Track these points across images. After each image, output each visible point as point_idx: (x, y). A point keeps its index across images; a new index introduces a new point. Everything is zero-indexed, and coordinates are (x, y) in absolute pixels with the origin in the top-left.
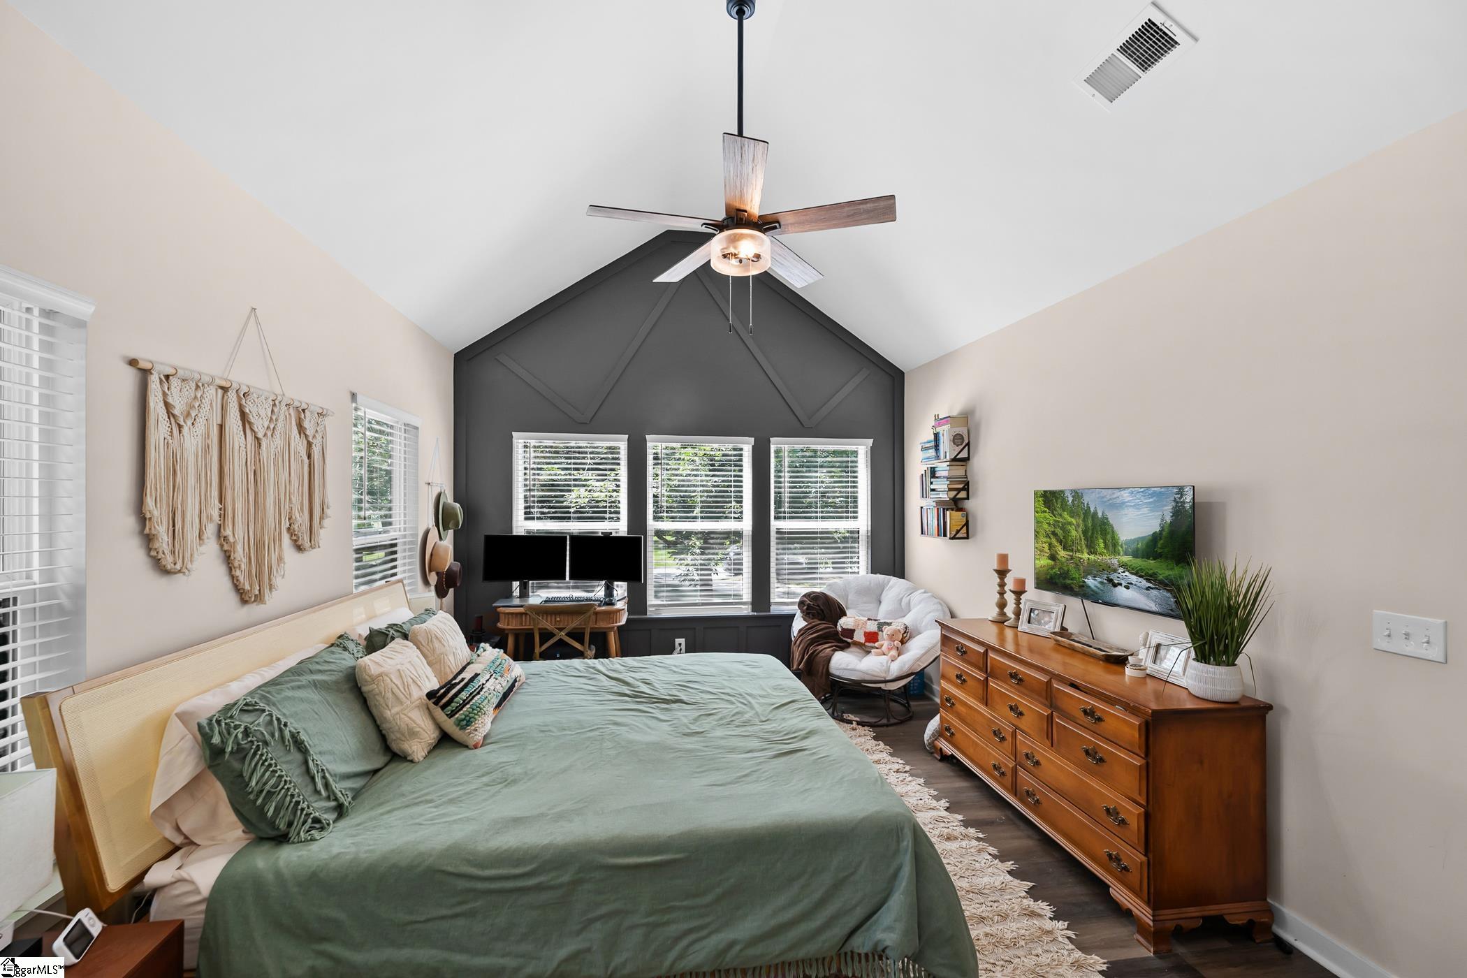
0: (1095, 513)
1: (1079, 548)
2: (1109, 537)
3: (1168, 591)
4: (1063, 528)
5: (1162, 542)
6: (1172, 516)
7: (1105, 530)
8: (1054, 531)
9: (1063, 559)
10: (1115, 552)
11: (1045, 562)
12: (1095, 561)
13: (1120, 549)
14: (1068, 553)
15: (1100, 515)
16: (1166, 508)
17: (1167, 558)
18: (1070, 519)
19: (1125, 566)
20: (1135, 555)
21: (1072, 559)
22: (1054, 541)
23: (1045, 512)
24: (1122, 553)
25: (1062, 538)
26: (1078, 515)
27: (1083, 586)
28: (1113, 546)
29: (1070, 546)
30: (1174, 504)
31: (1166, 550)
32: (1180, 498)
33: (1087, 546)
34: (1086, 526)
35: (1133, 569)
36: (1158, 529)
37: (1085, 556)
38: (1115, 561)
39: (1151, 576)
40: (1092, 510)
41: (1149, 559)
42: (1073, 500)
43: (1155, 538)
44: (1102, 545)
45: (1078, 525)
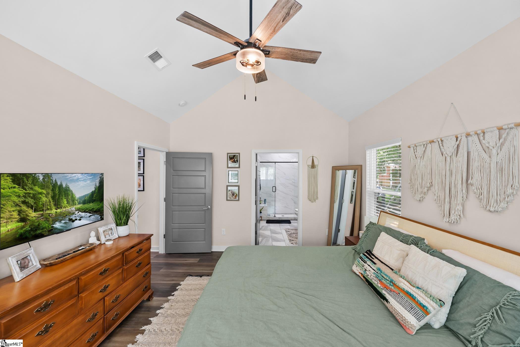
0: (61, 185)
1: (49, 207)
2: (70, 197)
3: (98, 214)
5: (95, 195)
6: (99, 184)
7: (68, 194)
9: (34, 218)
10: (74, 204)
12: (61, 212)
13: (76, 202)
14: (39, 213)
15: (64, 186)
16: (97, 181)
17: (97, 201)
18: (40, 190)
19: (79, 210)
20: (84, 203)
24: (77, 204)
25: (32, 204)
26: (48, 187)
27: (52, 230)
28: (72, 201)
29: (40, 208)
30: (100, 179)
31: (97, 198)
32: (102, 176)
33: (55, 205)
34: (54, 193)
35: (83, 210)
36: (94, 189)
37: (54, 211)
39: (91, 210)
40: (59, 183)
41: (90, 203)
42: (43, 179)
43: (93, 193)
44: (66, 202)
45: (48, 194)
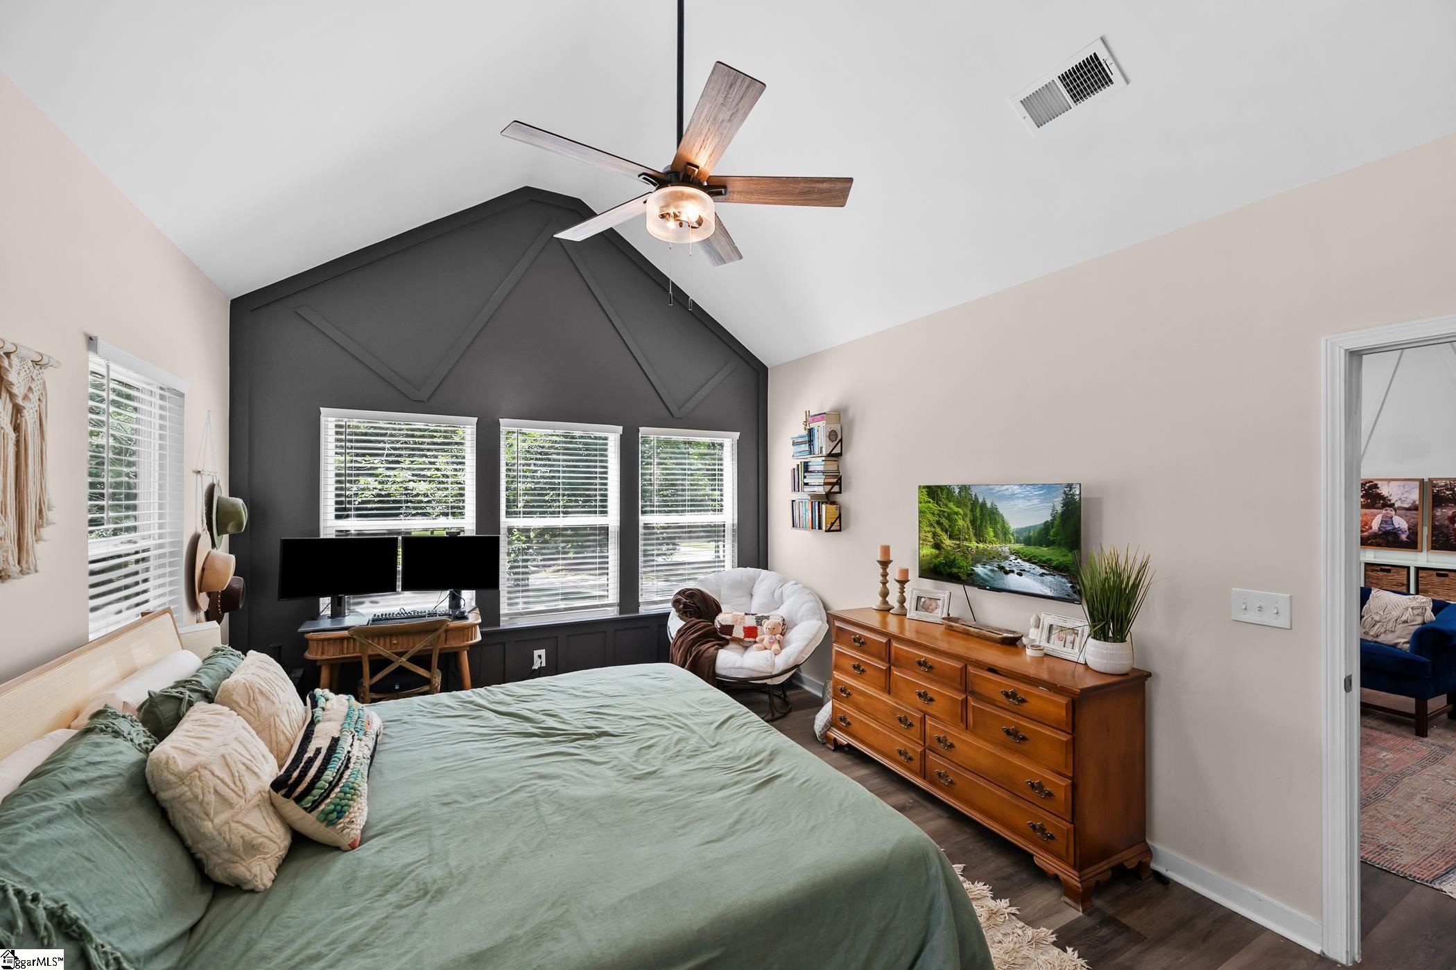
0: (984, 504)
1: (967, 537)
2: (999, 526)
3: (1064, 576)
4: (949, 518)
5: (1054, 530)
6: (1062, 507)
7: (995, 519)
8: (939, 521)
9: (949, 548)
10: (1006, 541)
11: (928, 551)
12: (984, 550)
13: (1011, 537)
15: (989, 505)
16: (1056, 500)
17: (1060, 545)
18: (956, 509)
19: (1017, 554)
20: (1028, 542)
21: (959, 547)
22: (938, 530)
23: (929, 502)
24: (1013, 541)
25: (947, 527)
27: (972, 574)
28: (1004, 534)
29: (956, 535)
31: (1059, 538)
32: (1070, 491)
33: (975, 535)
34: (973, 515)
35: (1025, 556)
36: (1049, 518)
37: (974, 544)
38: (1006, 548)
39: (1044, 563)
40: (980, 500)
41: (1041, 546)
42: (959, 492)
43: (1047, 526)
44: (992, 534)
45: (965, 515)
